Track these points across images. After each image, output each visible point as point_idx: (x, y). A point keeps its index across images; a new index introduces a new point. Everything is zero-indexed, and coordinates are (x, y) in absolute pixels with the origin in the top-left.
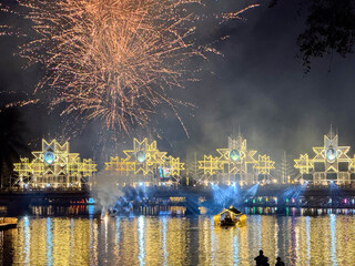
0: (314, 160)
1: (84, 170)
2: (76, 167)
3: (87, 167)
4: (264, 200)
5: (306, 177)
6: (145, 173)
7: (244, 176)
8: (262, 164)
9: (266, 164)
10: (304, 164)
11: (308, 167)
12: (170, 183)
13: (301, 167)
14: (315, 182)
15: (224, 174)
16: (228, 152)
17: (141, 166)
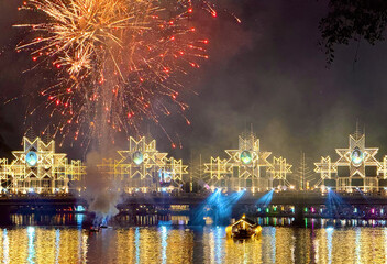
0: (337, 164)
1: (72, 173)
2: (63, 169)
3: (73, 169)
4: (279, 209)
5: (327, 182)
6: (143, 177)
7: (256, 181)
8: (277, 168)
9: (282, 168)
10: (326, 168)
11: (330, 172)
12: (171, 188)
13: (322, 172)
14: (338, 189)
15: (233, 179)
16: (238, 153)
17: (138, 168)
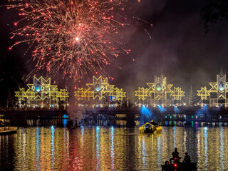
0: (210, 91)
1: (61, 96)
2: (55, 94)
3: (62, 94)
4: (177, 117)
5: (205, 101)
6: (100, 98)
7: (164, 101)
8: (176, 93)
9: (179, 94)
10: (204, 93)
11: (206, 95)
12: (116, 105)
13: (202, 95)
14: (211, 105)
15: (151, 99)
16: (154, 85)
17: (98, 94)
